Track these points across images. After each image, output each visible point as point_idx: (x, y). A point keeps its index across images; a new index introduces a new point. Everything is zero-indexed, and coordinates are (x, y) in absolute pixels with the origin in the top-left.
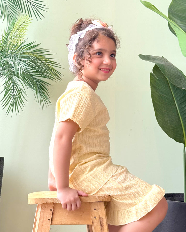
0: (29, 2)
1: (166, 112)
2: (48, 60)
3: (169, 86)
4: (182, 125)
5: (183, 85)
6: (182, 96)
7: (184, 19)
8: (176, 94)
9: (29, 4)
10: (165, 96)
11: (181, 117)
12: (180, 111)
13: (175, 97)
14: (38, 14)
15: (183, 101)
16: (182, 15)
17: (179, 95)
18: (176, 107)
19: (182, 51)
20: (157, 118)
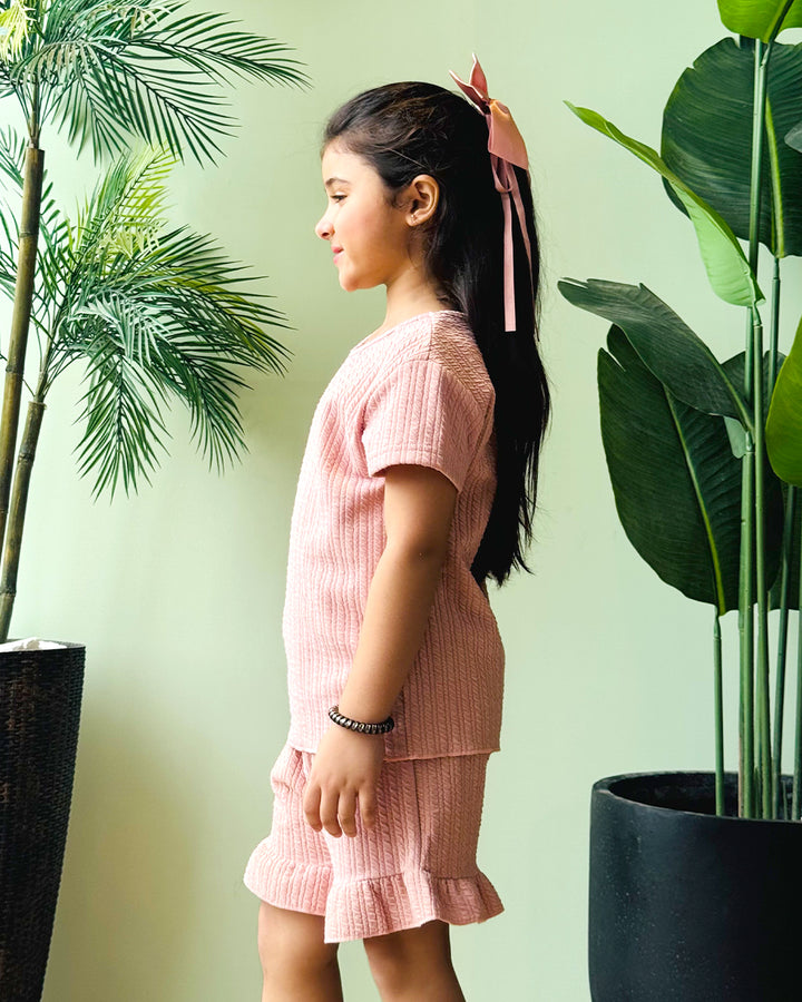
0: (171, 105)
1: (654, 492)
2: (238, 300)
3: (665, 398)
4: (711, 537)
5: (714, 403)
6: (708, 436)
7: (717, 157)
8: (687, 425)
9: (171, 111)
10: (650, 432)
11: (708, 509)
12: (701, 486)
13: (685, 434)
14: (202, 147)
15: (712, 452)
16: (709, 140)
17: (698, 430)
18: (689, 474)
19: (709, 275)
20: (624, 515)
